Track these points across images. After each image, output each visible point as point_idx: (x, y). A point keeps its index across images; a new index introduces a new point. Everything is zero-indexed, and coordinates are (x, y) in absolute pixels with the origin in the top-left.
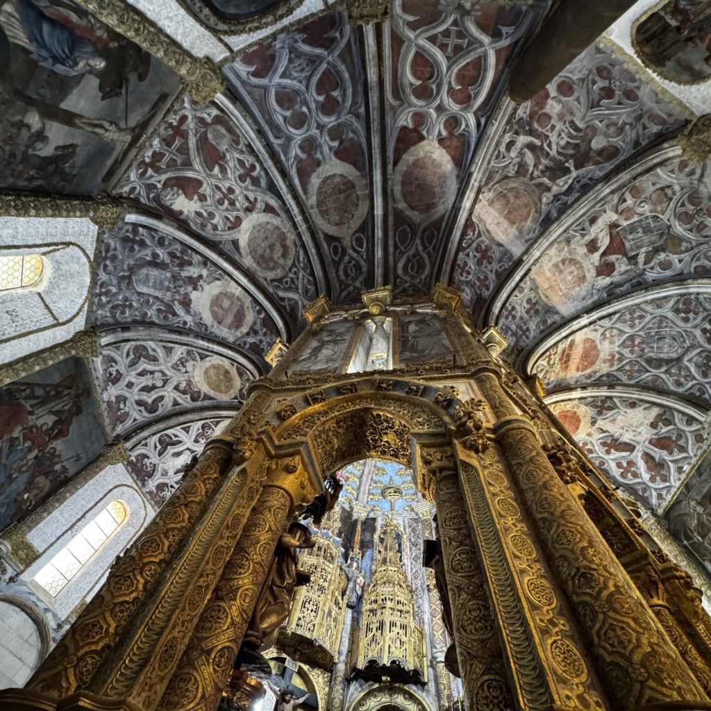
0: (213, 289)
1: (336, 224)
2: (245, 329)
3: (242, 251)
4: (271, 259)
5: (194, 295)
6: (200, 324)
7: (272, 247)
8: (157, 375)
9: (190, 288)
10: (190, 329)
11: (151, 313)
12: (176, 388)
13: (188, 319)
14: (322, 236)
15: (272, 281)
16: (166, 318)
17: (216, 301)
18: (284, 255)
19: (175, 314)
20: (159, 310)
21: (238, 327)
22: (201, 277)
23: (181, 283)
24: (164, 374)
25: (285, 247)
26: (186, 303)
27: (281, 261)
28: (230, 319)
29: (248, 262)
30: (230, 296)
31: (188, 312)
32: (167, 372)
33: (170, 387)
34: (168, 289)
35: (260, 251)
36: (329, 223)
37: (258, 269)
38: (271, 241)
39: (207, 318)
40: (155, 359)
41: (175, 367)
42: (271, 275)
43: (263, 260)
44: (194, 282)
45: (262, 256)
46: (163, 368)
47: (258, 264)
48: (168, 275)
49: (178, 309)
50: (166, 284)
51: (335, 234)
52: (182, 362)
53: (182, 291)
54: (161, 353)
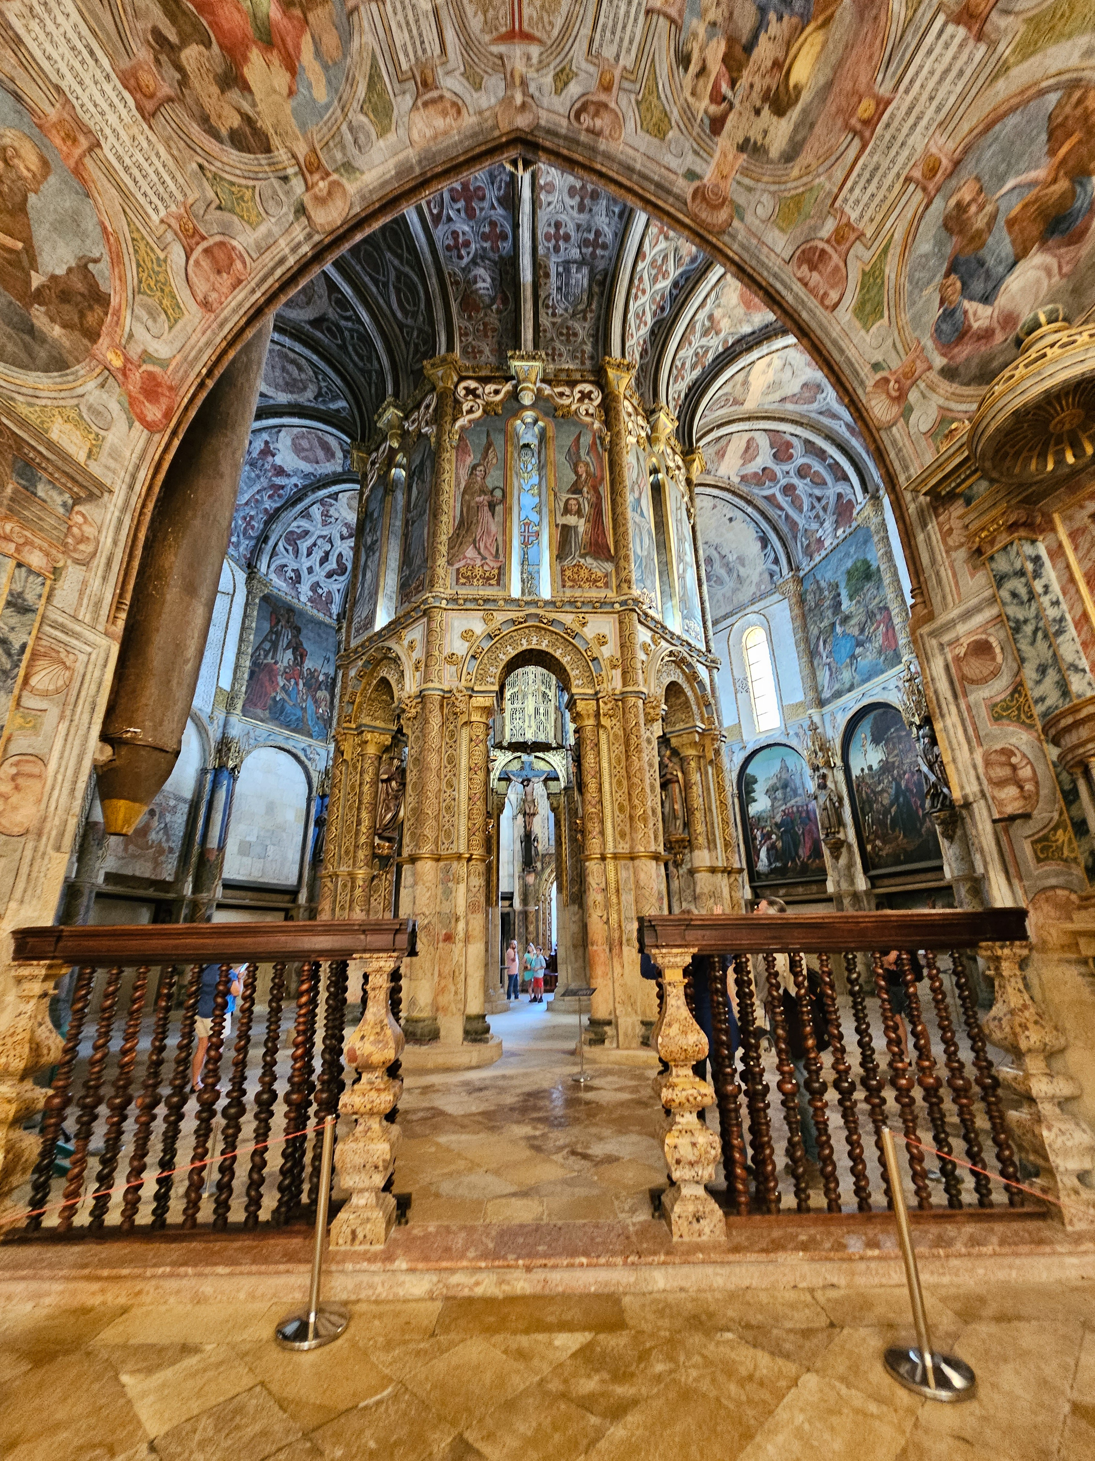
0: (284, 441)
1: (308, 303)
2: (339, 454)
3: (269, 394)
4: (295, 380)
5: (278, 460)
6: (307, 476)
7: (284, 369)
8: (319, 542)
9: (270, 459)
10: (305, 487)
11: (269, 505)
12: (342, 538)
13: (294, 480)
14: (308, 327)
15: (316, 398)
16: (280, 496)
17: (297, 449)
18: (300, 369)
19: (282, 487)
20: (270, 497)
21: (333, 455)
22: (267, 443)
23: (260, 462)
24: (324, 537)
25: (293, 362)
26: (280, 471)
27: (303, 376)
28: (321, 454)
29: (283, 398)
30: (303, 436)
31: (288, 476)
32: (324, 533)
33: (337, 542)
34: (258, 477)
35: (281, 381)
36: (301, 308)
37: (295, 396)
38: (279, 365)
39: (307, 467)
40: (306, 532)
41: (325, 524)
42: (310, 394)
43: (291, 386)
44: (267, 452)
45: (287, 384)
46: (318, 533)
47: (292, 392)
48: (247, 468)
49: (279, 481)
50: (253, 475)
51: (316, 315)
52: (326, 515)
53: (267, 466)
54: (304, 524)
